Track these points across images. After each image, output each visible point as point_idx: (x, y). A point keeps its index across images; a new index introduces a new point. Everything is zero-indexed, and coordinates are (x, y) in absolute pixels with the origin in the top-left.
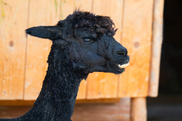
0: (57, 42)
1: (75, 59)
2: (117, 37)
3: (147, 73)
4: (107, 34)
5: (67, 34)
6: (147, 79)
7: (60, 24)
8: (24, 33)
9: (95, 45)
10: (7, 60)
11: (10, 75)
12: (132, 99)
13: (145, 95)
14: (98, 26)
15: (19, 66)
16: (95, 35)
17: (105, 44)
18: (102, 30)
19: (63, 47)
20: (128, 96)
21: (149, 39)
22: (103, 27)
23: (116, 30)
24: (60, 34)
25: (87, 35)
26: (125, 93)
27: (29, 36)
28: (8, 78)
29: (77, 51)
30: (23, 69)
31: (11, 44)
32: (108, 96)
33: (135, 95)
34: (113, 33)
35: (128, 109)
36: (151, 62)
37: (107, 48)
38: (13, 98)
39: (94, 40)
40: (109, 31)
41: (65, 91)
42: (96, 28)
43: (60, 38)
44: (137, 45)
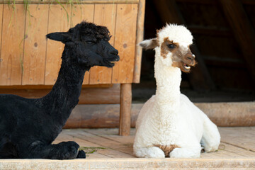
0: (67, 43)
2: (111, 42)
3: (133, 67)
4: (104, 39)
5: (75, 37)
6: (132, 70)
7: (71, 31)
8: (45, 37)
9: (95, 47)
10: (32, 56)
11: (34, 67)
12: (122, 85)
13: (131, 82)
15: (41, 61)
16: (95, 40)
17: (102, 46)
18: (100, 36)
20: (119, 82)
21: (134, 42)
22: (102, 34)
23: (110, 37)
24: (70, 37)
25: (89, 40)
26: (117, 80)
27: (48, 39)
28: (33, 69)
30: (44, 62)
31: (36, 45)
32: (105, 83)
33: (124, 82)
34: (108, 39)
35: (119, 92)
36: (135, 58)
37: (103, 49)
38: (37, 84)
39: (95, 43)
40: (105, 37)
42: (96, 34)
43: (70, 40)
44: (125, 46)
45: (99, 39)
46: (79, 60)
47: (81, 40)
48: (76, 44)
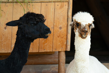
0: (20, 26)
1: (27, 33)
3: (66, 41)
4: (41, 22)
5: (24, 22)
6: (65, 43)
7: (21, 18)
9: (35, 27)
10: (3, 35)
11: (5, 42)
12: (59, 52)
13: (65, 50)
14: (36, 18)
15: (9, 38)
16: (35, 23)
17: (40, 26)
18: (38, 20)
19: (22, 28)
20: (57, 51)
21: (66, 25)
22: (39, 19)
23: (45, 20)
24: (21, 23)
25: (32, 23)
26: (56, 49)
28: (4, 43)
29: (28, 29)
31: (5, 28)
32: (48, 51)
33: (60, 50)
34: (44, 21)
35: (58, 57)
36: (67, 36)
37: (41, 28)
38: (6, 52)
39: (35, 24)
40: (42, 20)
41: (24, 47)
42: (36, 19)
43: (21, 24)
44: (61, 28)
45: (38, 22)
46: (26, 35)
47: (27, 23)
48: (24, 26)
